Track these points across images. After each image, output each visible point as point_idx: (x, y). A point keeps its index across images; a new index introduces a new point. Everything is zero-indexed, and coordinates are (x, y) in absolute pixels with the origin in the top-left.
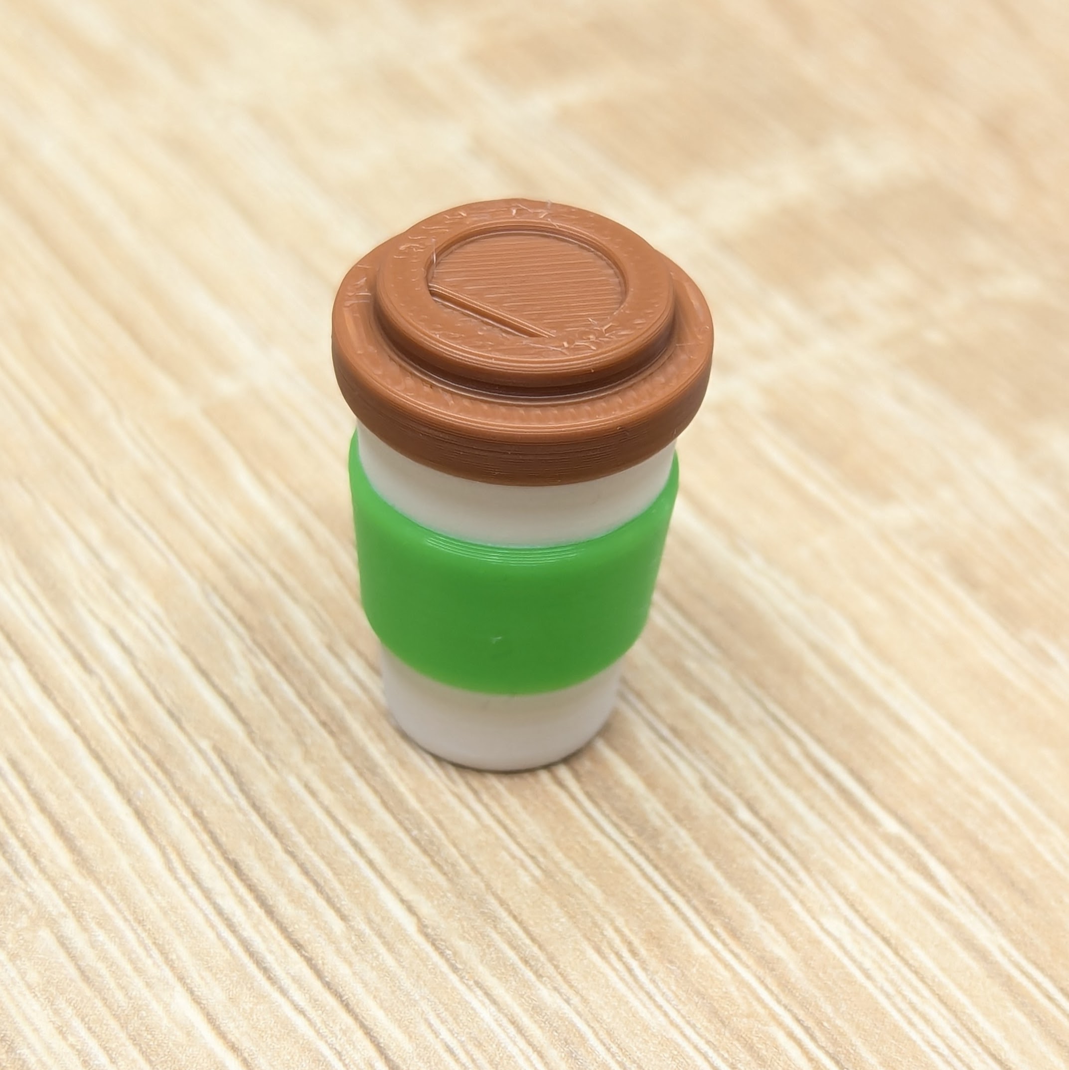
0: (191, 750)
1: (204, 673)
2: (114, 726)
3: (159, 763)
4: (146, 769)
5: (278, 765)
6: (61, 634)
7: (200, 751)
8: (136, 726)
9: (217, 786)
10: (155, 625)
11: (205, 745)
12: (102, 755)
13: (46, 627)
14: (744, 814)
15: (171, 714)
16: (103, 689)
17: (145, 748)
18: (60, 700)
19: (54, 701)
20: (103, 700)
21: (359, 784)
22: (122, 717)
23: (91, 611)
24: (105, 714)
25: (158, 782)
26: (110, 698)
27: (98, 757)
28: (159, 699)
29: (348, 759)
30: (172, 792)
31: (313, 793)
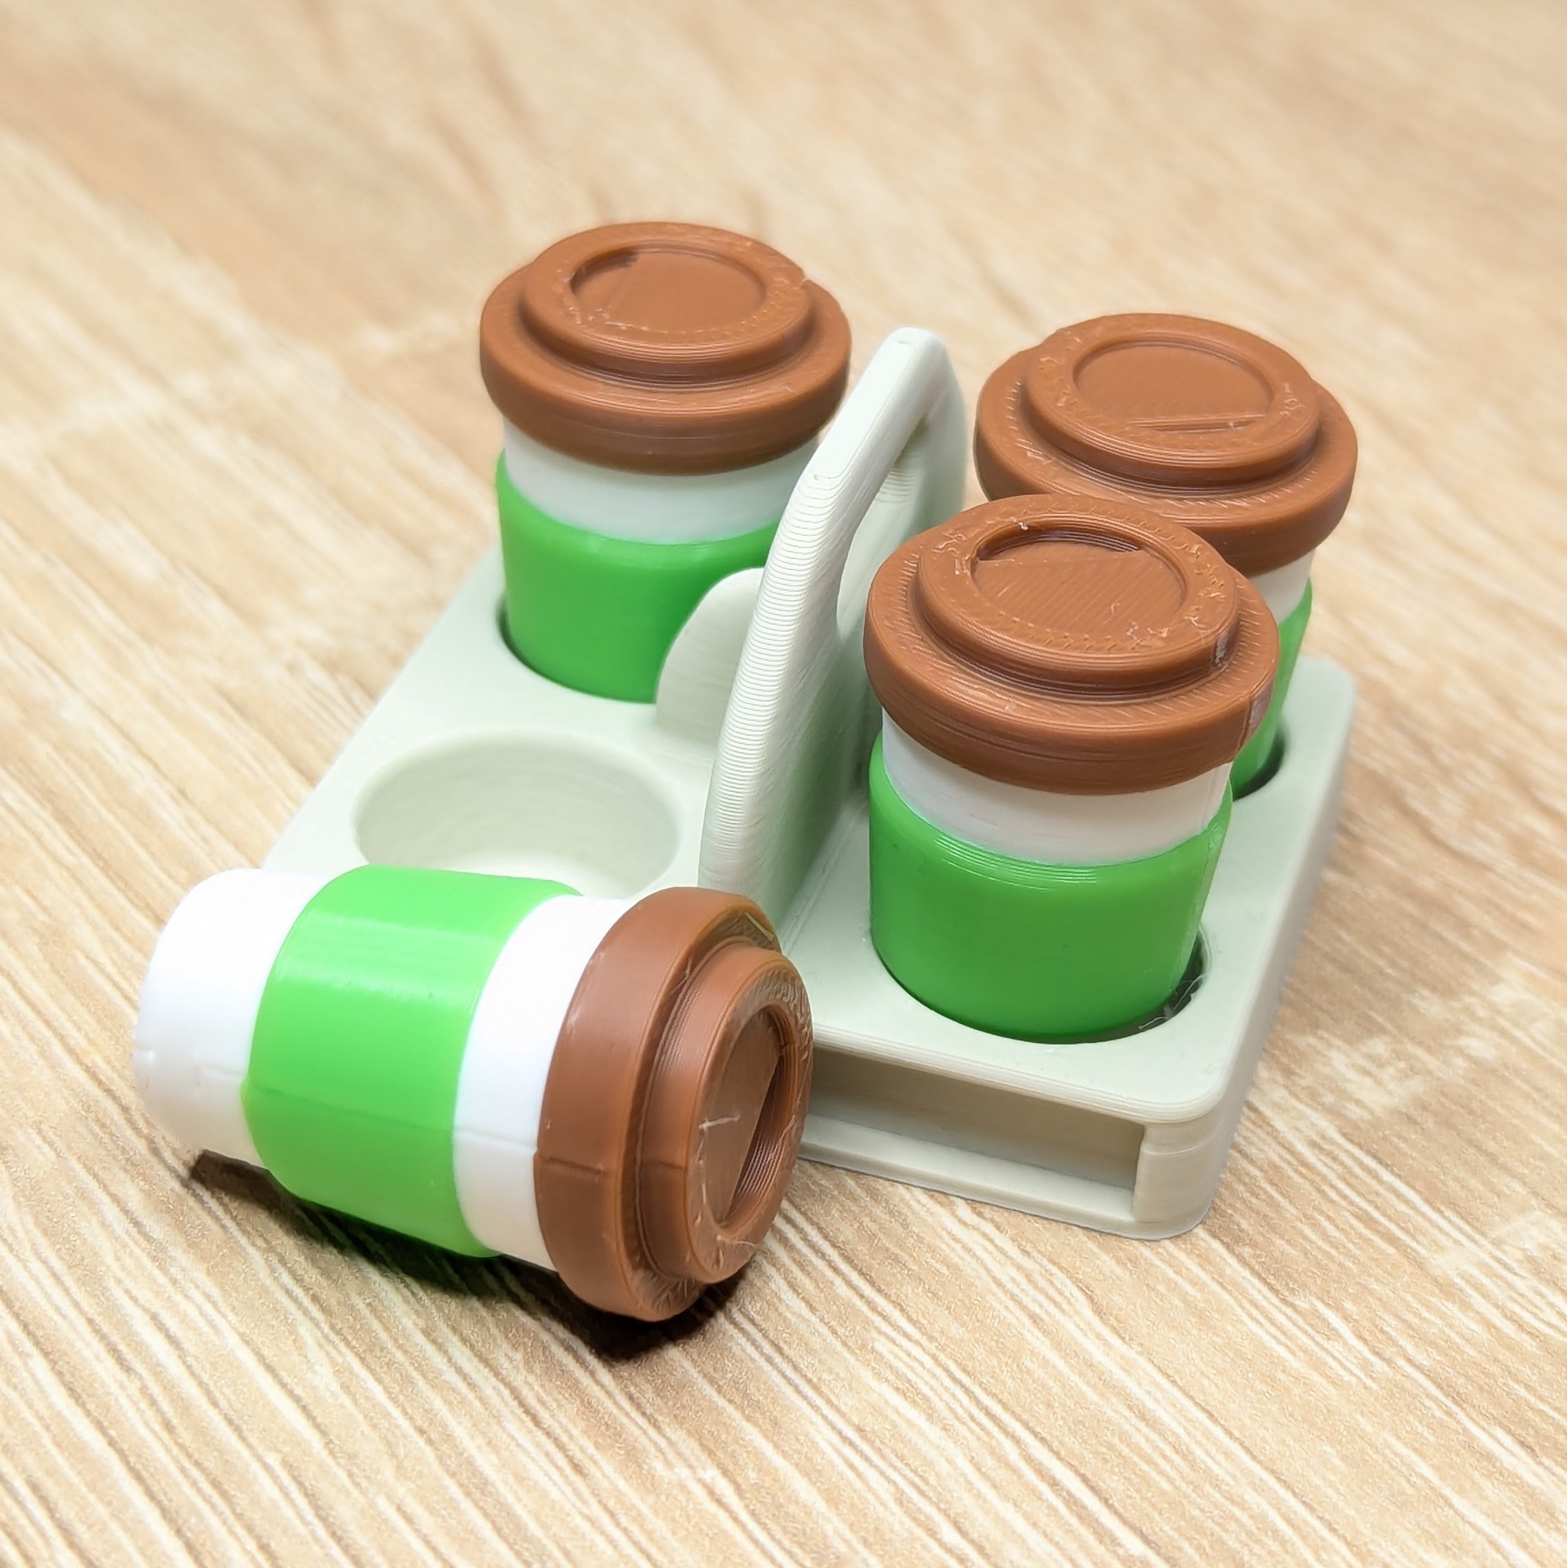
0: (256, 1467)
1: (270, 1369)
2: (159, 1439)
3: (216, 1484)
4: (199, 1490)
5: (364, 1483)
6: (90, 1322)
7: (266, 1467)
8: (186, 1437)
9: (289, 1513)
10: (208, 1308)
11: (273, 1459)
12: (145, 1474)
13: (72, 1313)
14: (950, 1535)
15: (230, 1422)
16: (144, 1390)
17: (197, 1464)
18: (91, 1407)
19: (83, 1405)
20: (143, 1405)
21: (466, 1505)
22: (168, 1426)
23: (127, 1292)
24: (146, 1424)
25: (214, 1507)
26: (153, 1403)
27: (139, 1478)
28: (215, 1404)
29: (453, 1475)
30: (232, 1519)
31: (409, 1519)
